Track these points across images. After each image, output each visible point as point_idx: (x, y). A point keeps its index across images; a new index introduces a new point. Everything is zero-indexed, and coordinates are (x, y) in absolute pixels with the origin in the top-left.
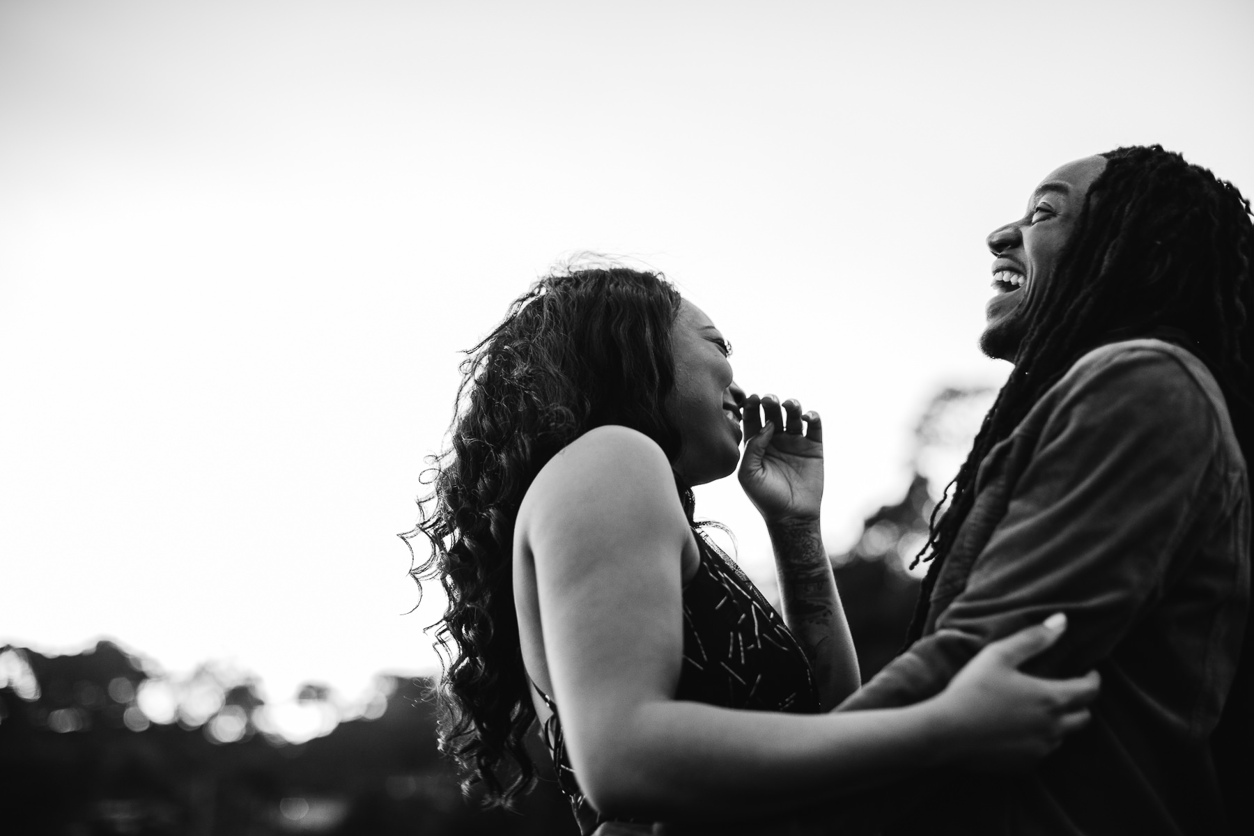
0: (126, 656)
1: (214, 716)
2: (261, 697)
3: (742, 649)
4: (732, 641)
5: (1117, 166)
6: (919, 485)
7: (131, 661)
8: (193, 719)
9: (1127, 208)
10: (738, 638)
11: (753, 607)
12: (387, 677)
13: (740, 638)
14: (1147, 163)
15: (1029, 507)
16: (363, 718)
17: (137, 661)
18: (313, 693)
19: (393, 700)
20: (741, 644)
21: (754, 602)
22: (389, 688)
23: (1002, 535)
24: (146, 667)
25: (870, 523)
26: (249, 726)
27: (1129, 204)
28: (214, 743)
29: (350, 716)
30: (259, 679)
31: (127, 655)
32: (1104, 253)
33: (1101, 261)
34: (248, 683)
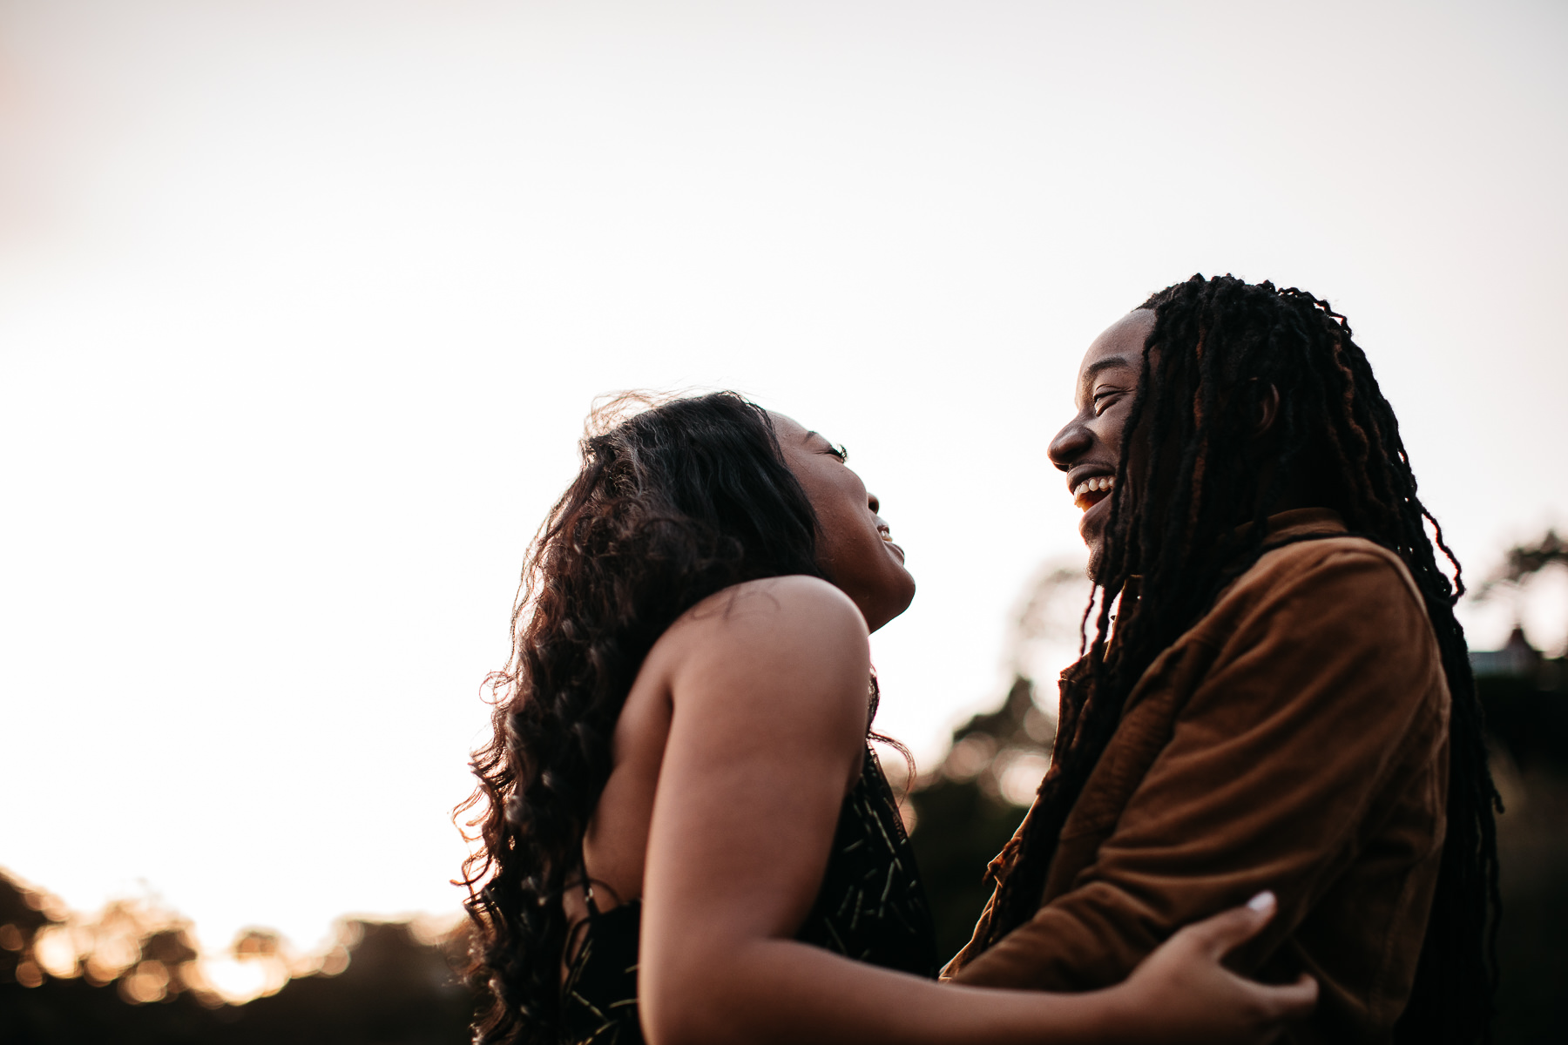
0: (20, 892)
1: (132, 970)
2: (193, 945)
3: (857, 910)
4: (848, 896)
5: (1167, 312)
6: (1021, 691)
7: (26, 898)
8: (104, 973)
9: (1198, 349)
10: (857, 895)
11: (892, 865)
12: (351, 924)
13: (860, 895)
14: (1202, 295)
15: (1206, 733)
16: (320, 973)
17: (36, 898)
18: (256, 943)
19: (357, 953)
20: (859, 903)
21: (897, 860)
22: (353, 938)
23: (1173, 764)
24: (47, 906)
25: (960, 735)
26: (176, 981)
27: (1200, 344)
28: (130, 1003)
29: (304, 969)
30: (190, 923)
31: (23, 890)
32: (1191, 407)
33: (1191, 417)
34: (177, 927)
